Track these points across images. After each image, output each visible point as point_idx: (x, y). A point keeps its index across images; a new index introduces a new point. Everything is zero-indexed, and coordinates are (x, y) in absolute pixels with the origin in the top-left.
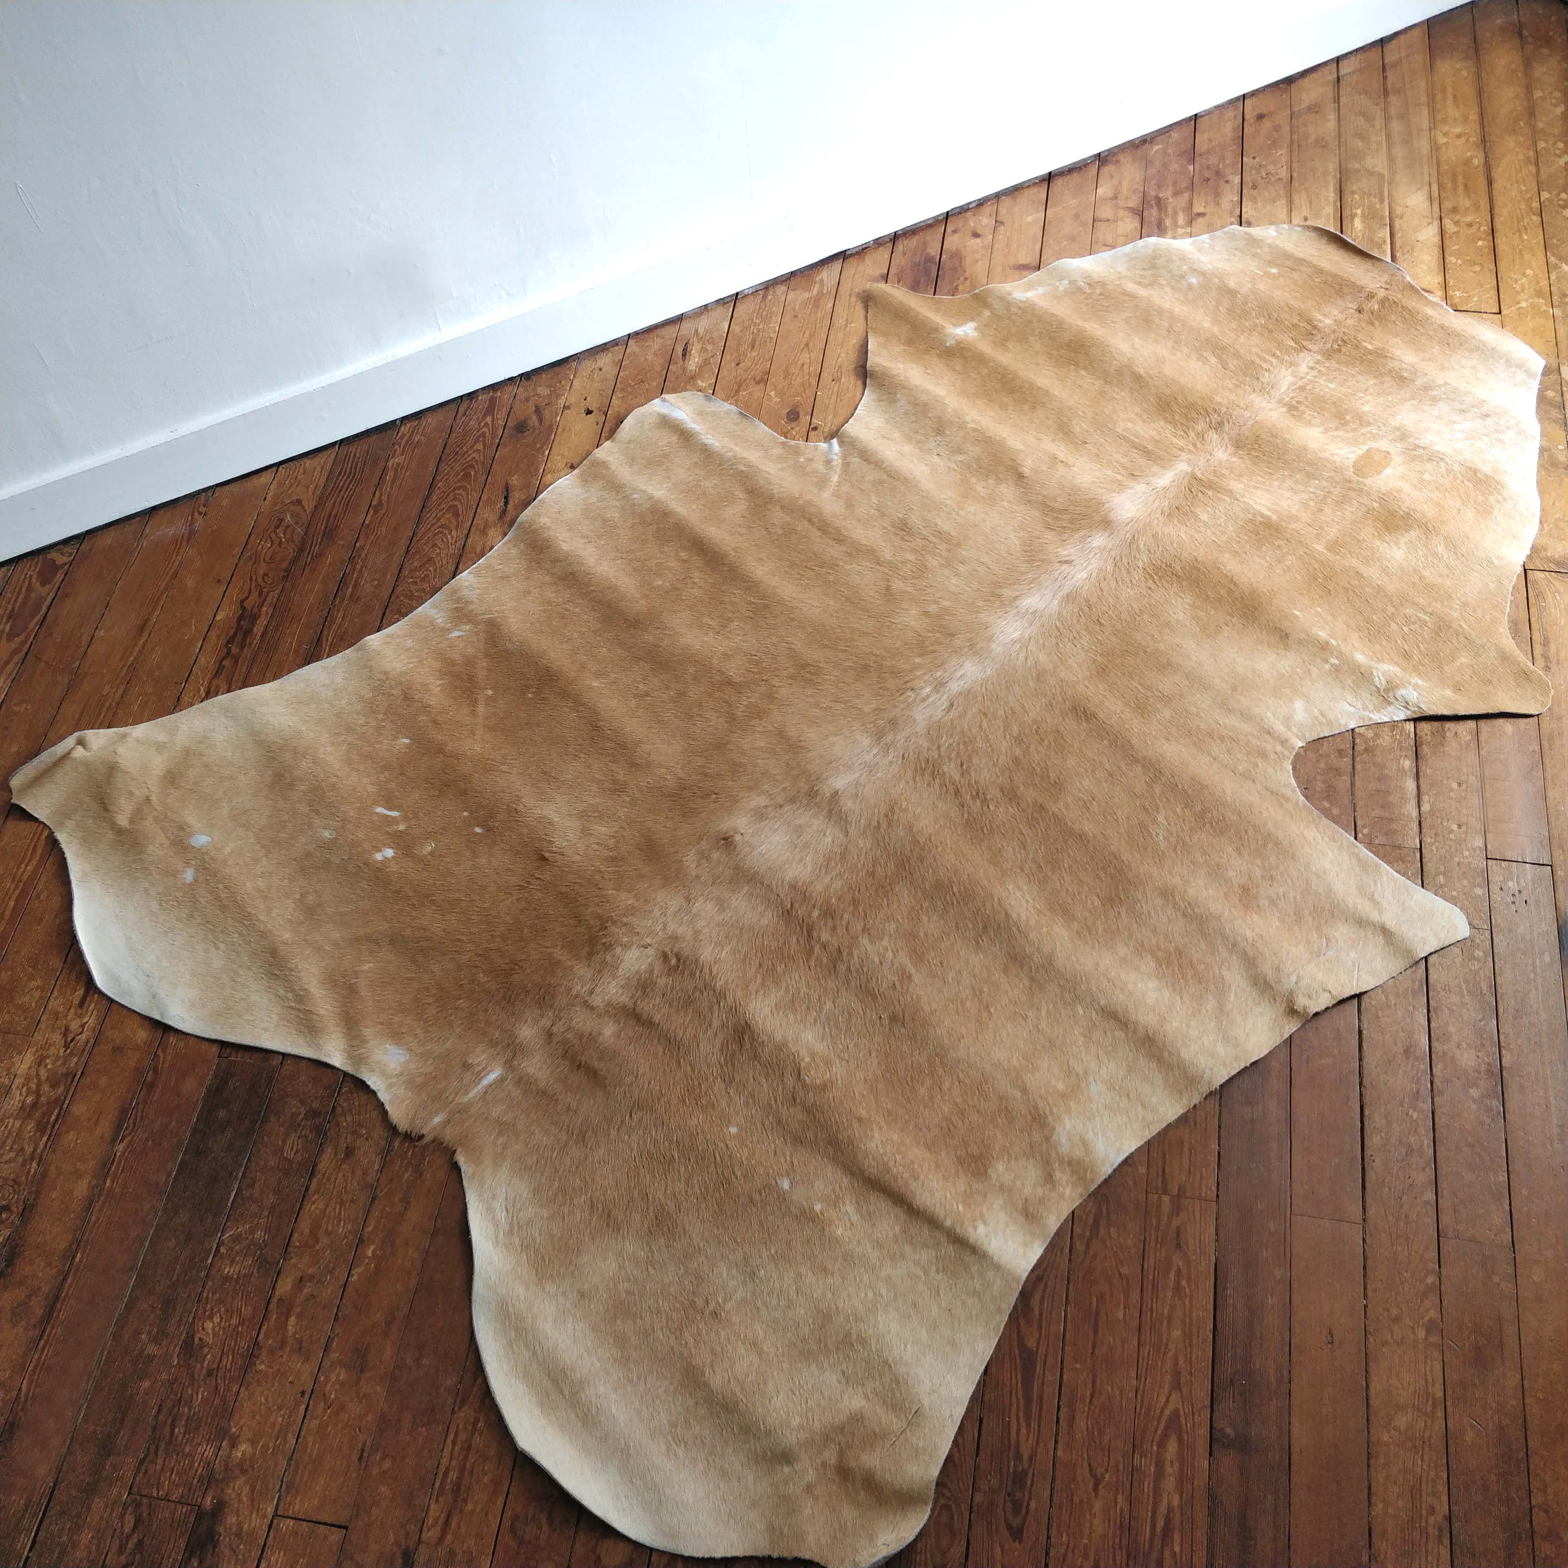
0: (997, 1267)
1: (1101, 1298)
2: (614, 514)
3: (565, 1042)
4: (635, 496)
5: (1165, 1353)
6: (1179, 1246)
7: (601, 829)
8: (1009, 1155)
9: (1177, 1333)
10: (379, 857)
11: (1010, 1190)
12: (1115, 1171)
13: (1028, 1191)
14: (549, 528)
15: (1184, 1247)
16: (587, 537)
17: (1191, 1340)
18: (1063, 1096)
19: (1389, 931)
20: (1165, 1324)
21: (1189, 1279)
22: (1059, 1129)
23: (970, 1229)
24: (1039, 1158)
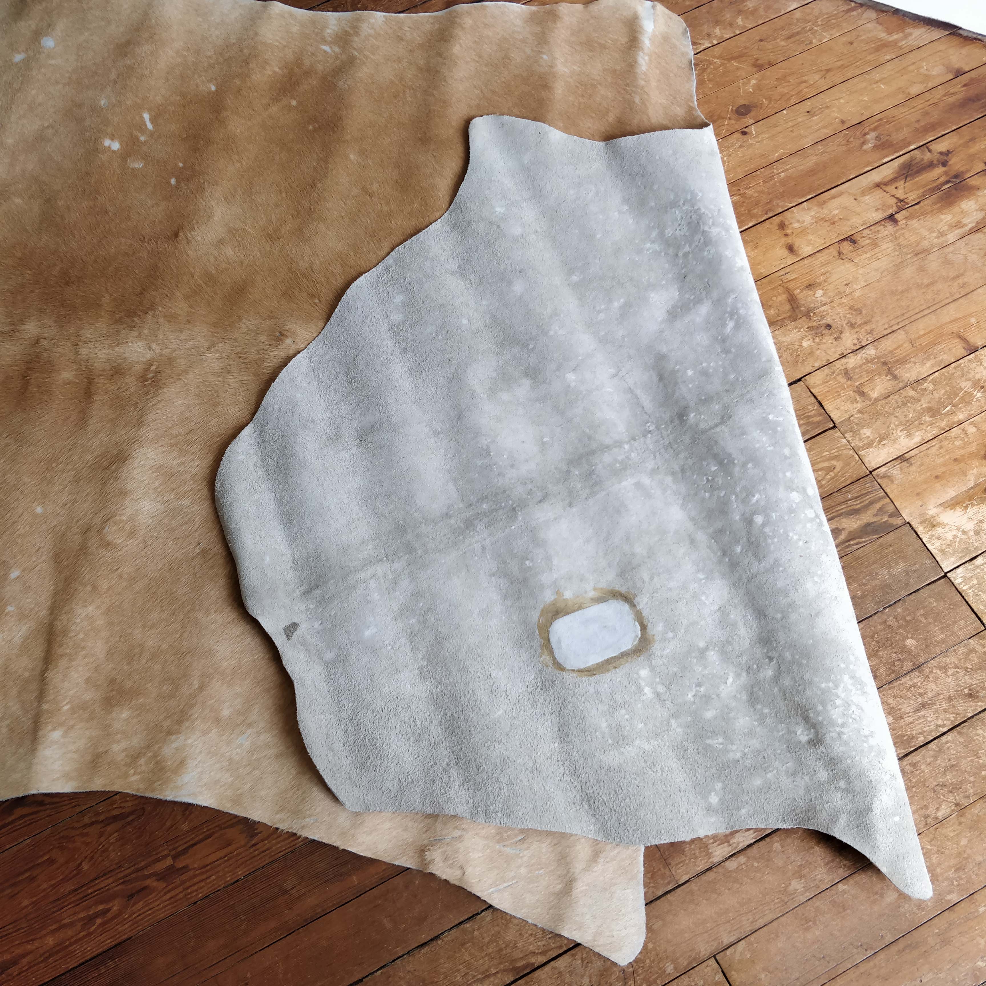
0: (29, 767)
1: (51, 861)
2: (517, 57)
3: (38, 355)
4: (545, 57)
5: (28, 942)
6: (131, 896)
7: (229, 251)
8: (139, 715)
9: (50, 941)
10: (107, 142)
11: (109, 735)
12: (174, 803)
13: (116, 747)
14: (463, 28)
15: (132, 902)
16: (480, 57)
17: (50, 956)
18: (217, 720)
19: (571, 888)
20: (54, 927)
21: (103, 924)
22: (182, 737)
23: (50, 727)
24: (150, 737)
